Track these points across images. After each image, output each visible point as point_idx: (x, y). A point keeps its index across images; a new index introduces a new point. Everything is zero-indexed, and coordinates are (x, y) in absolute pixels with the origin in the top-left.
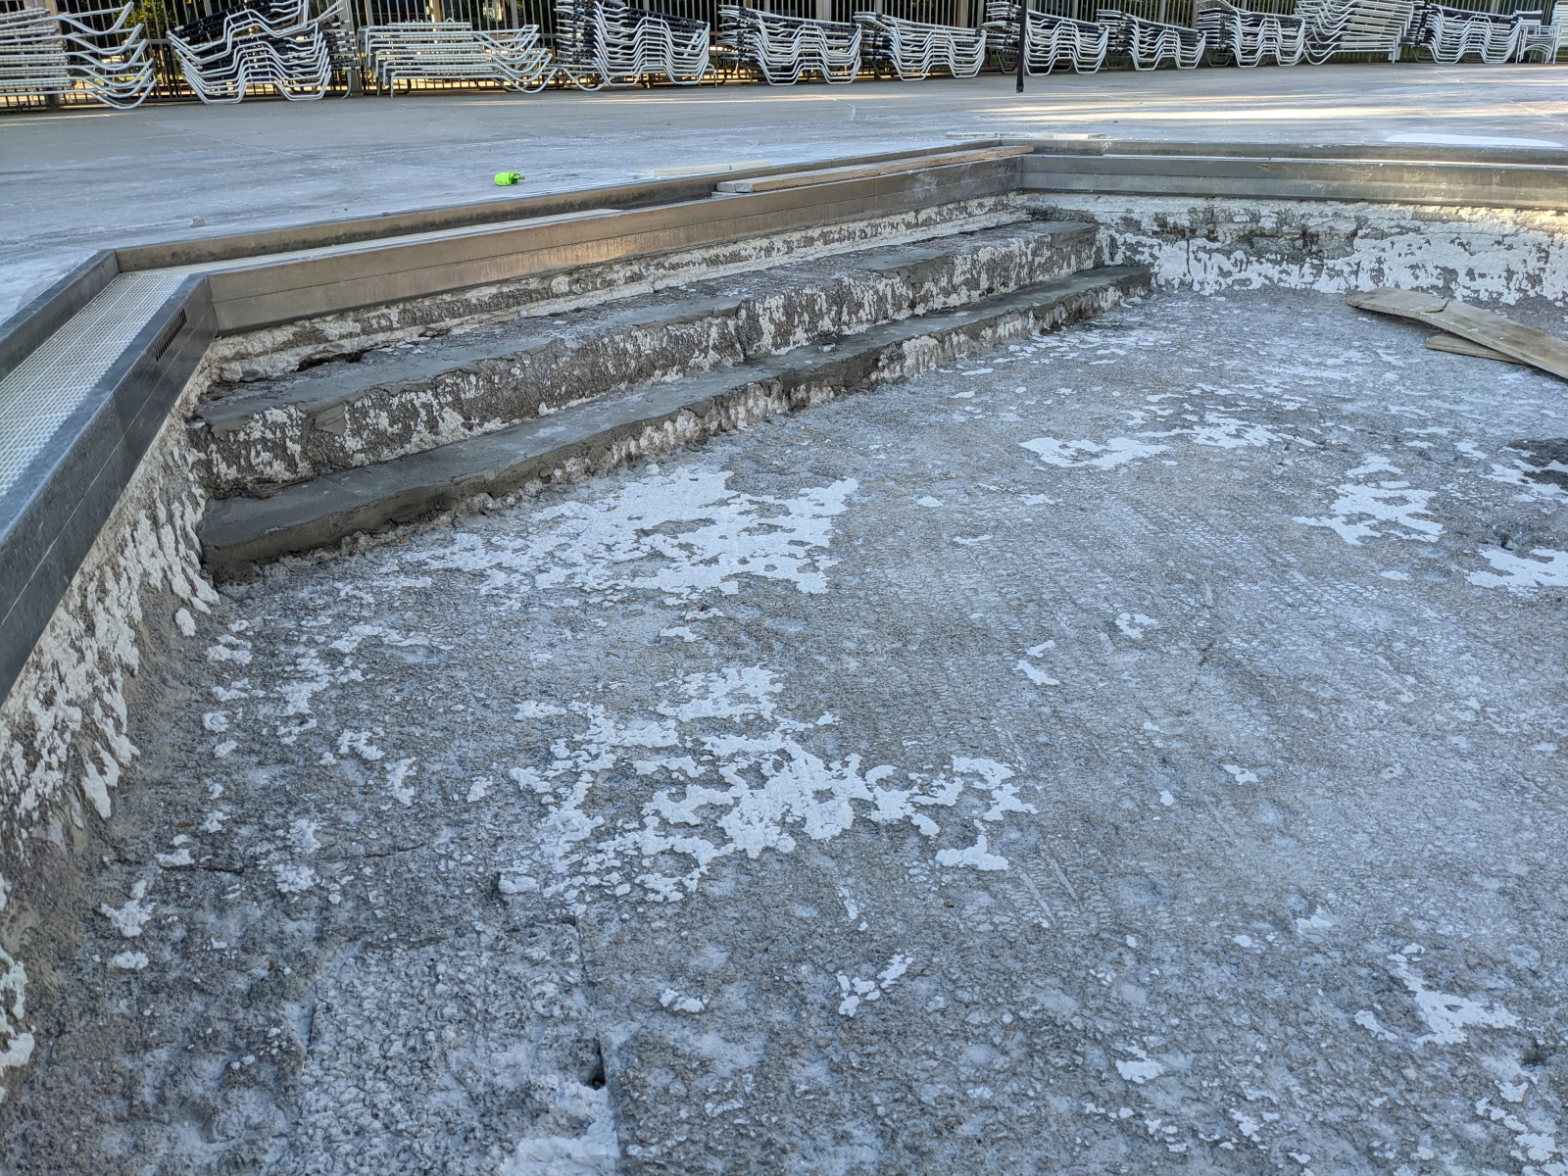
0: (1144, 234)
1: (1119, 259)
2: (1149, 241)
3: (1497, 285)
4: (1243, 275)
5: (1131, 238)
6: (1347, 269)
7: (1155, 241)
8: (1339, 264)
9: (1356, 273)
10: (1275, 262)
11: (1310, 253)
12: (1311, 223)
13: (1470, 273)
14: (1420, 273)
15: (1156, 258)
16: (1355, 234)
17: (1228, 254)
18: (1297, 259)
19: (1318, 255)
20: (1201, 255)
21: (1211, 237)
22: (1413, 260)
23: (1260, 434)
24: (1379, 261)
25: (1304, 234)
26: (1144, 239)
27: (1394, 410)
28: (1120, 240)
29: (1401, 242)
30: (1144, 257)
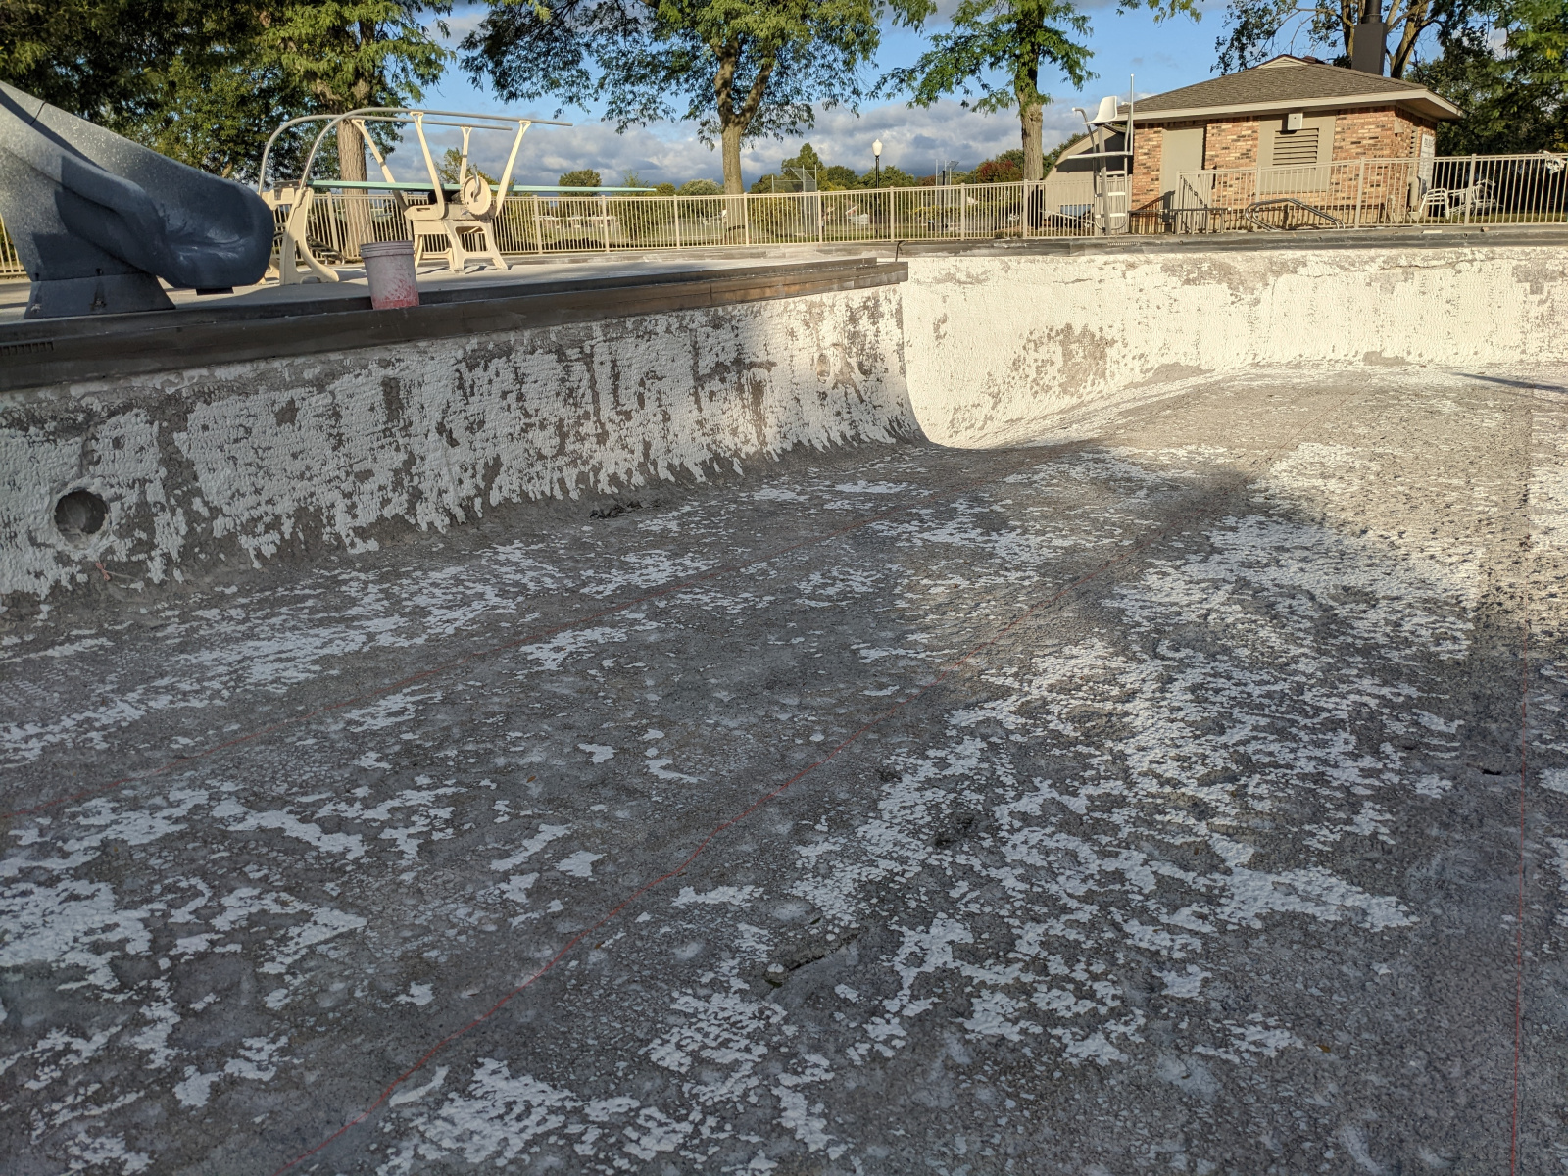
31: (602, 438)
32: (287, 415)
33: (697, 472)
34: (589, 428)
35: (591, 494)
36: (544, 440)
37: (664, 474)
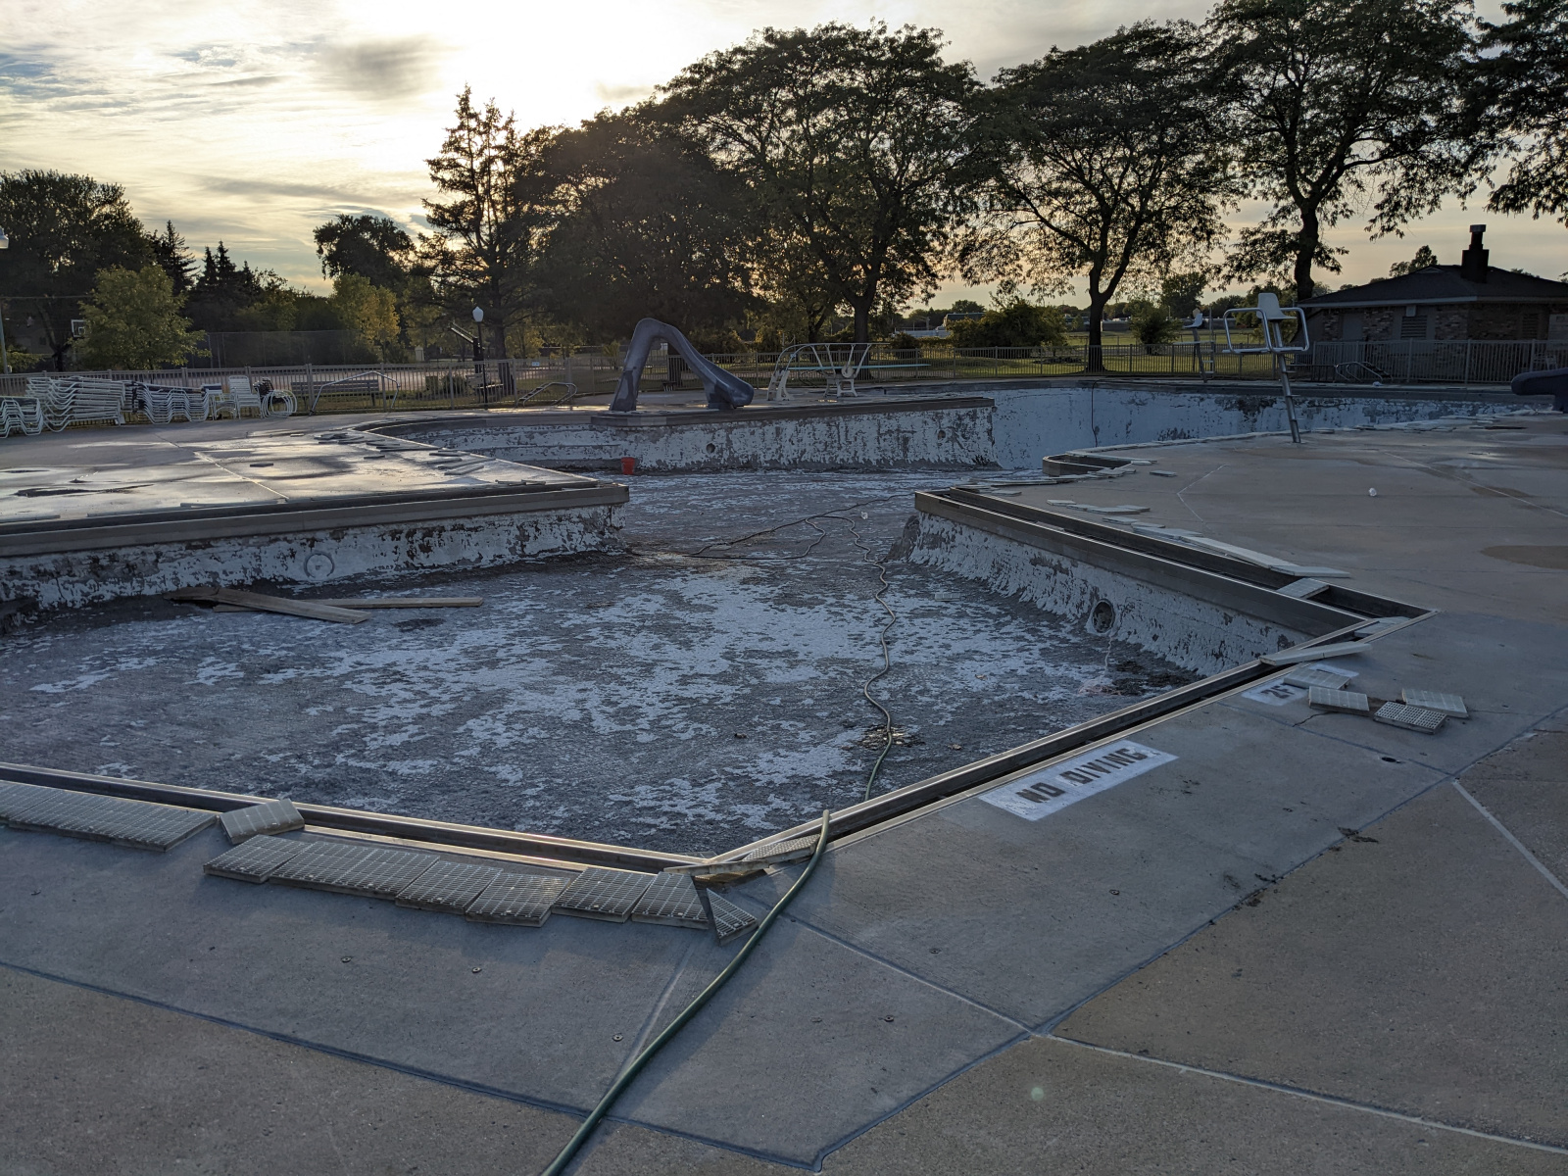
0: (26, 579)
1: (12, 596)
2: (30, 583)
3: (240, 576)
4: (97, 593)
5: (17, 582)
6: (158, 581)
7: (34, 582)
8: (153, 578)
9: (164, 582)
10: (115, 583)
11: (134, 575)
12: (130, 559)
13: (225, 572)
14: (199, 576)
15: (37, 592)
16: (157, 561)
17: (84, 582)
18: (129, 579)
19: (139, 575)
20: (67, 585)
21: (70, 574)
22: (192, 570)
23: (151, 661)
24: (175, 573)
25: (128, 566)
26: (27, 582)
27: (209, 640)
28: (10, 585)
29: (184, 561)
30: (30, 592)
31: (840, 448)
32: (753, 433)
33: (874, 463)
34: (836, 444)
35: (833, 462)
36: (821, 447)
37: (861, 461)
